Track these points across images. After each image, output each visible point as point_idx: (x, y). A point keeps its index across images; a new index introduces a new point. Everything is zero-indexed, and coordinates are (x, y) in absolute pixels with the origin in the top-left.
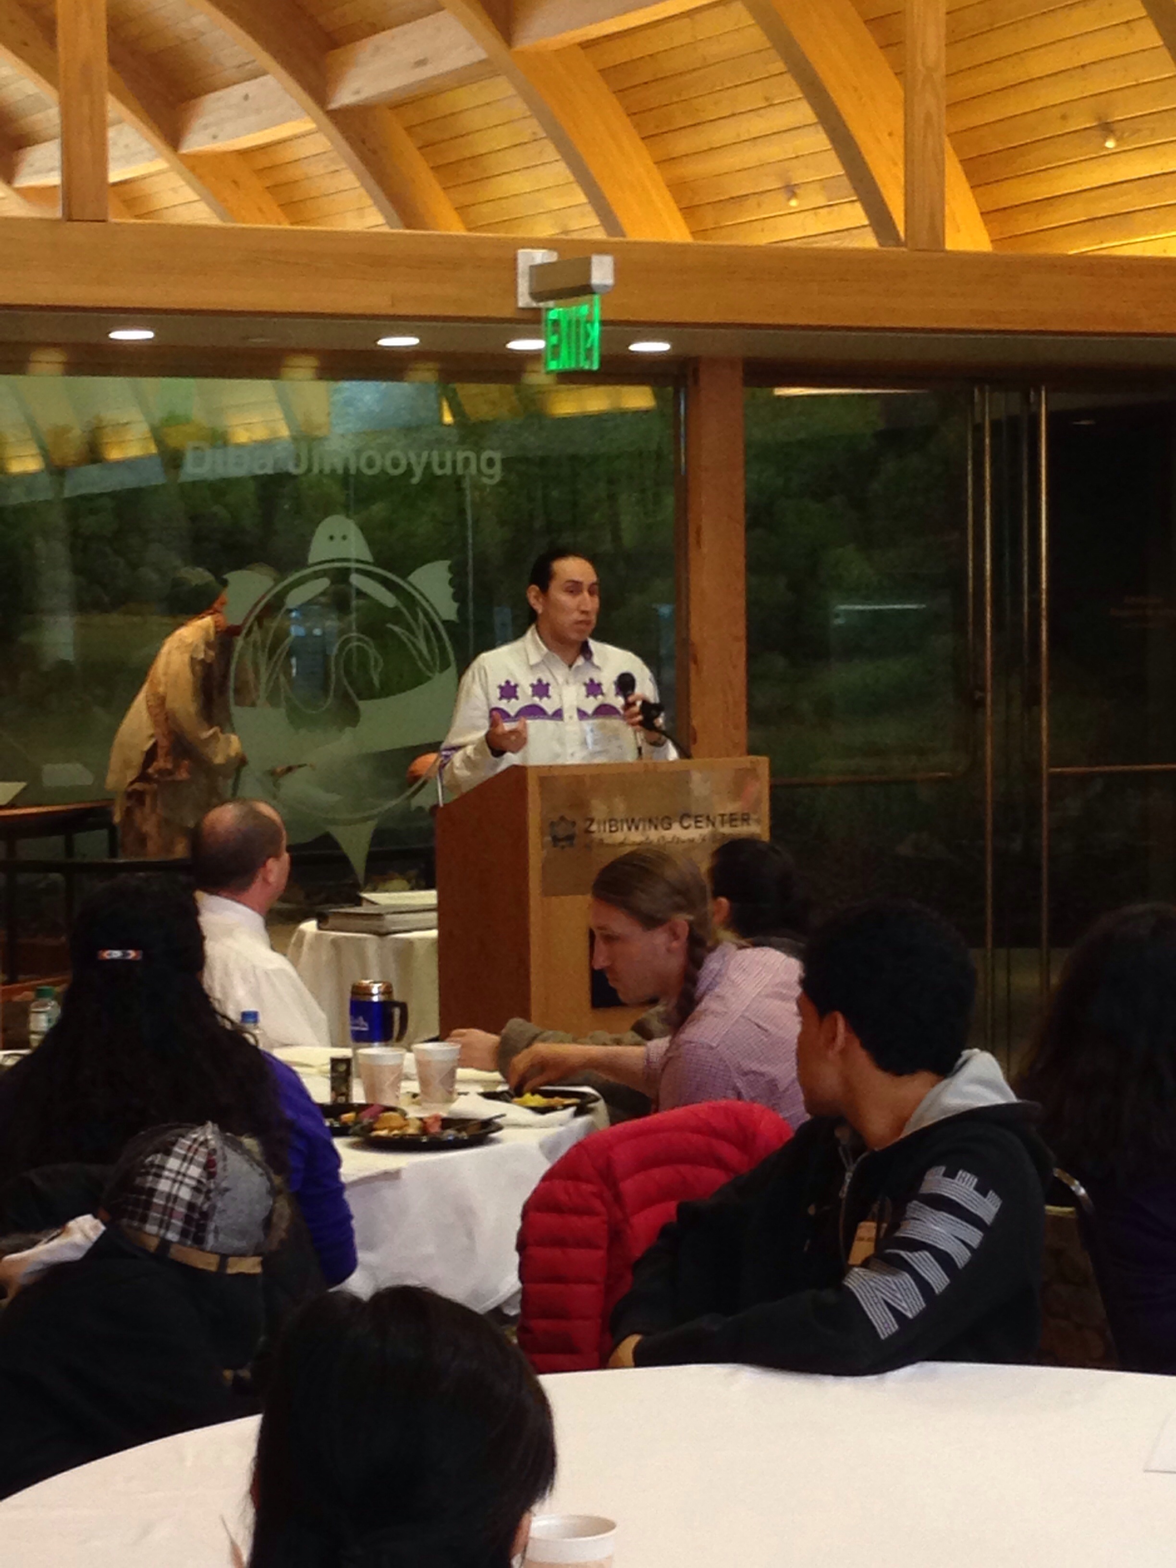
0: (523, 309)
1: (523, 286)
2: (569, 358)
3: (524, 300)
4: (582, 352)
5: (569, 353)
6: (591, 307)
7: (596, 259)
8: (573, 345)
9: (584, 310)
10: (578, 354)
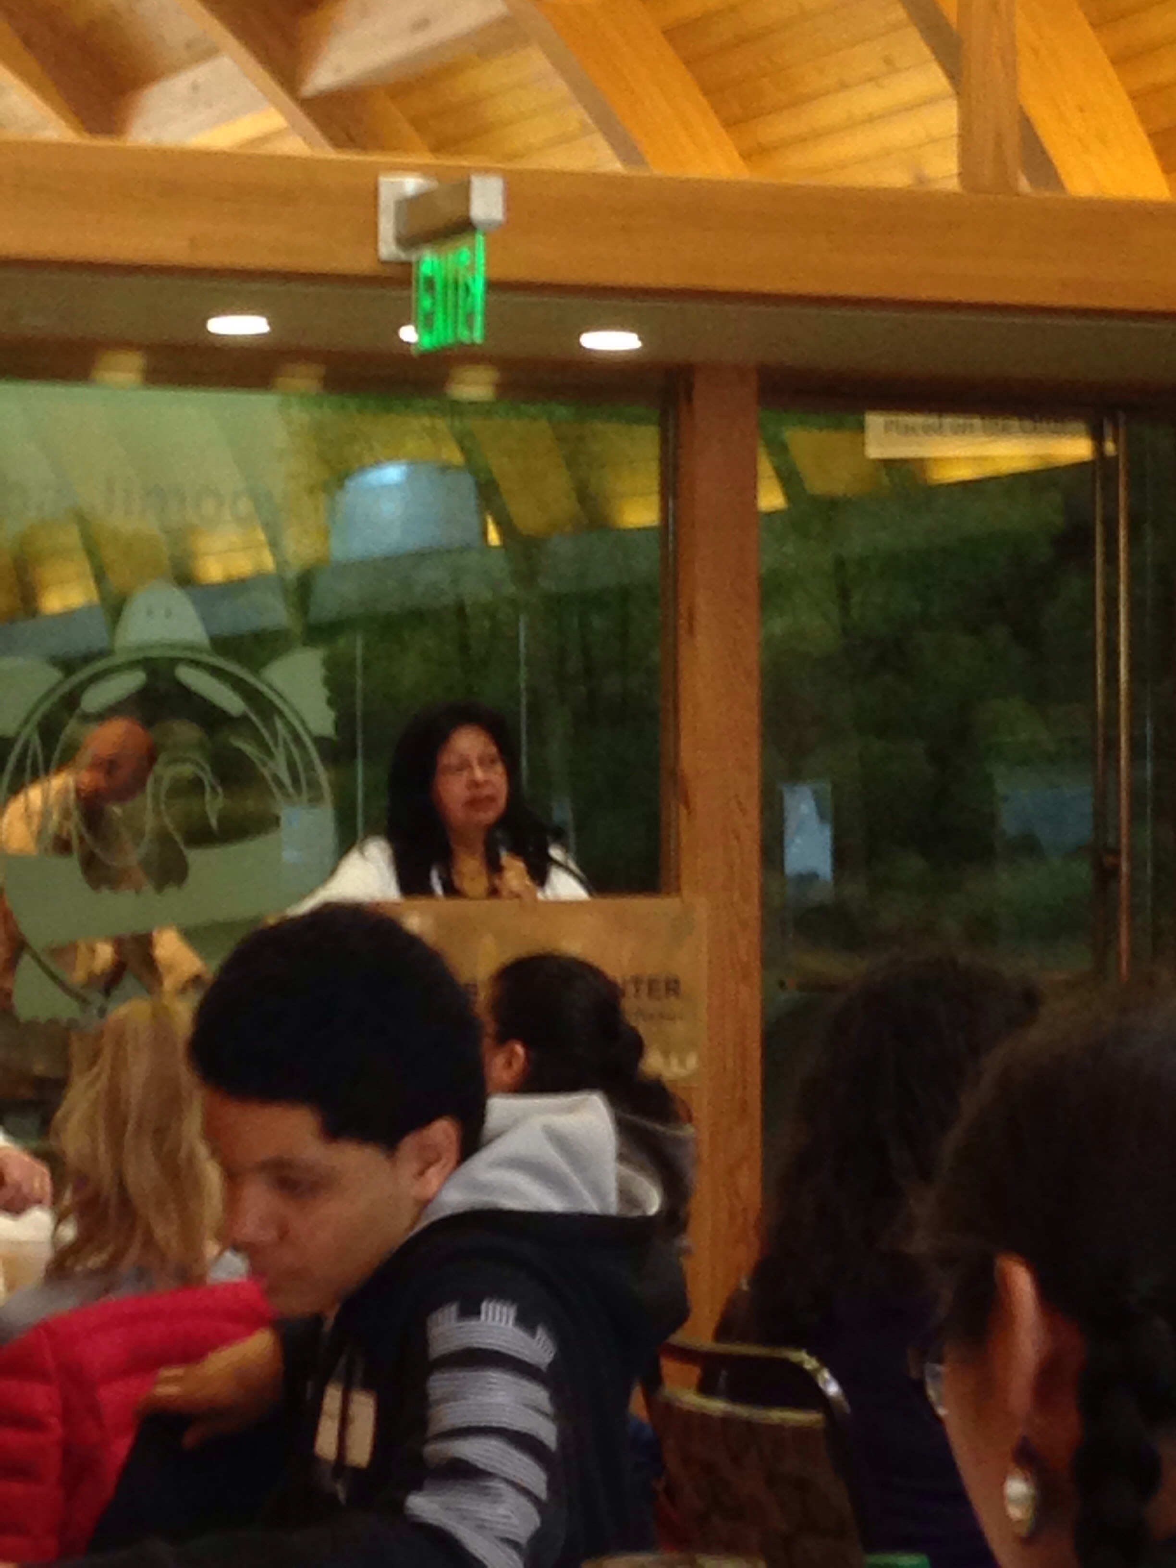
0: (385, 263)
1: (387, 227)
2: (446, 328)
3: (388, 248)
4: (461, 318)
5: (445, 320)
6: (472, 249)
7: (477, 183)
8: (450, 310)
9: (464, 255)
10: (456, 322)
